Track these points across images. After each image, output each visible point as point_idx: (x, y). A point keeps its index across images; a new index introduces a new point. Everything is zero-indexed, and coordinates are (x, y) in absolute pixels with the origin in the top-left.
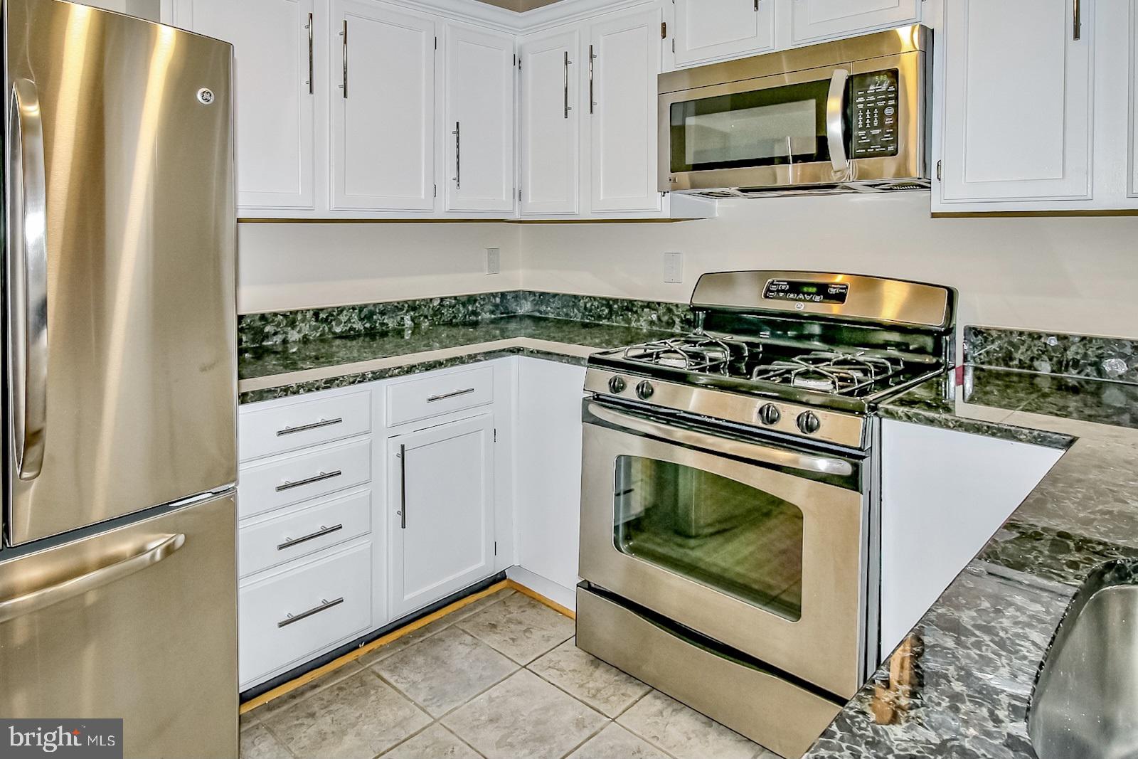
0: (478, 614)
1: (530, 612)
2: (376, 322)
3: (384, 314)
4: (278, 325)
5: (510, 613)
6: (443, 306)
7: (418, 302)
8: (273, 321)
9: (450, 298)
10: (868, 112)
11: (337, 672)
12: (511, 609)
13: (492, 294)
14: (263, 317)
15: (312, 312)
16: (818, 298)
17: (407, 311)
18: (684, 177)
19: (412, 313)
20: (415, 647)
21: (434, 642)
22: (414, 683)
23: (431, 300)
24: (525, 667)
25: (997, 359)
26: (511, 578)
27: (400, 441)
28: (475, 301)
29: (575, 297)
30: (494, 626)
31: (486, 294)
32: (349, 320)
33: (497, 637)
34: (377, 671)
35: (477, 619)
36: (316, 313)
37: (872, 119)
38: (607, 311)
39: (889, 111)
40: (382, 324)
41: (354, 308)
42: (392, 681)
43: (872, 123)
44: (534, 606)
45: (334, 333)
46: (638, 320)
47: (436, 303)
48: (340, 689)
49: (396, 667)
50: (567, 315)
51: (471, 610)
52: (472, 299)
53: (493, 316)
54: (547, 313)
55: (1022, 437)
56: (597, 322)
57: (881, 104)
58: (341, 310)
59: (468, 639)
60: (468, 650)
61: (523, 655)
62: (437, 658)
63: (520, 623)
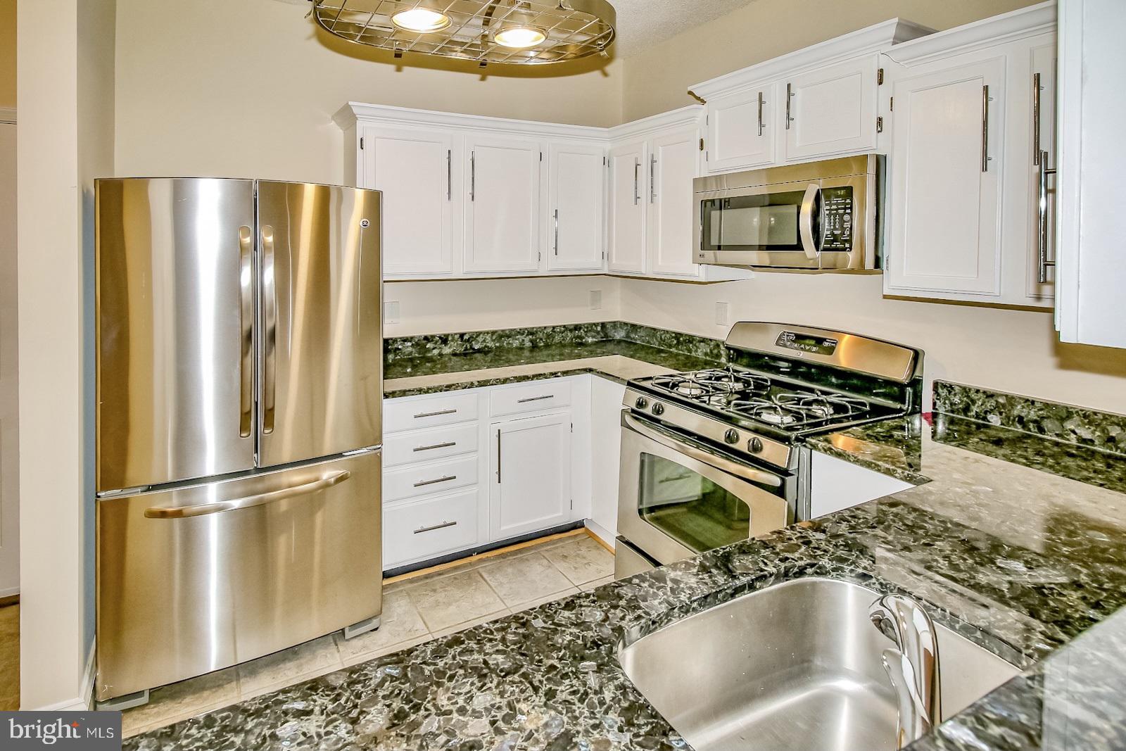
0: (557, 548)
1: (594, 552)
2: (503, 342)
3: (510, 337)
4: (436, 343)
5: (580, 550)
6: (555, 332)
7: (535, 329)
8: (432, 341)
9: (560, 326)
10: (832, 217)
11: (456, 568)
12: (581, 548)
13: (594, 324)
14: (426, 338)
15: (458, 335)
16: (814, 349)
17: (527, 335)
18: (709, 254)
19: (531, 337)
20: (509, 562)
21: (522, 560)
22: (501, 583)
23: (545, 328)
24: (577, 586)
25: (958, 409)
26: (588, 527)
27: (498, 426)
28: (580, 328)
29: (654, 329)
30: (566, 557)
31: (589, 324)
32: (484, 341)
33: (564, 564)
34: (481, 572)
35: (556, 551)
36: (462, 336)
37: (835, 223)
38: (675, 342)
39: (846, 217)
40: (508, 344)
41: (488, 333)
42: (488, 579)
43: (834, 226)
44: (598, 549)
45: (474, 349)
46: (696, 351)
47: (549, 330)
48: (455, 578)
49: (493, 572)
50: (648, 342)
51: (554, 544)
52: (577, 327)
53: (594, 340)
54: (636, 340)
55: (897, 475)
56: (668, 349)
57: (841, 211)
58: (479, 334)
59: (545, 562)
60: (542, 569)
61: (579, 579)
62: (521, 571)
63: (584, 558)
